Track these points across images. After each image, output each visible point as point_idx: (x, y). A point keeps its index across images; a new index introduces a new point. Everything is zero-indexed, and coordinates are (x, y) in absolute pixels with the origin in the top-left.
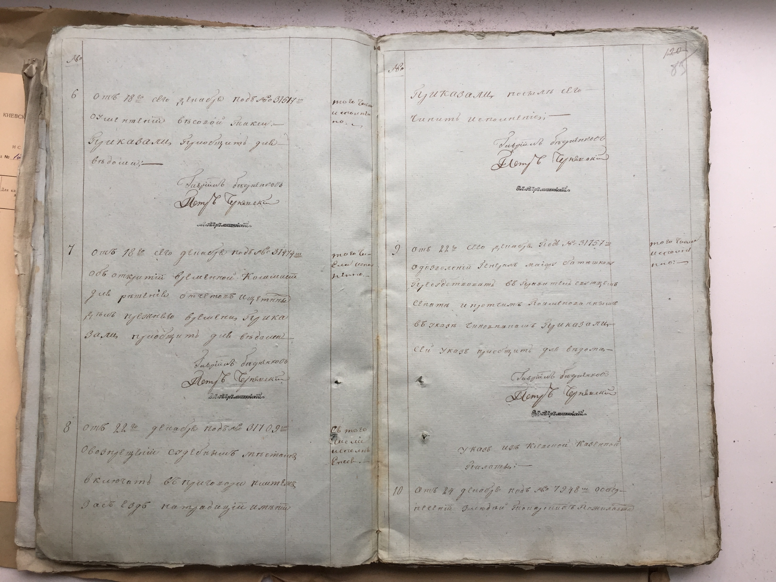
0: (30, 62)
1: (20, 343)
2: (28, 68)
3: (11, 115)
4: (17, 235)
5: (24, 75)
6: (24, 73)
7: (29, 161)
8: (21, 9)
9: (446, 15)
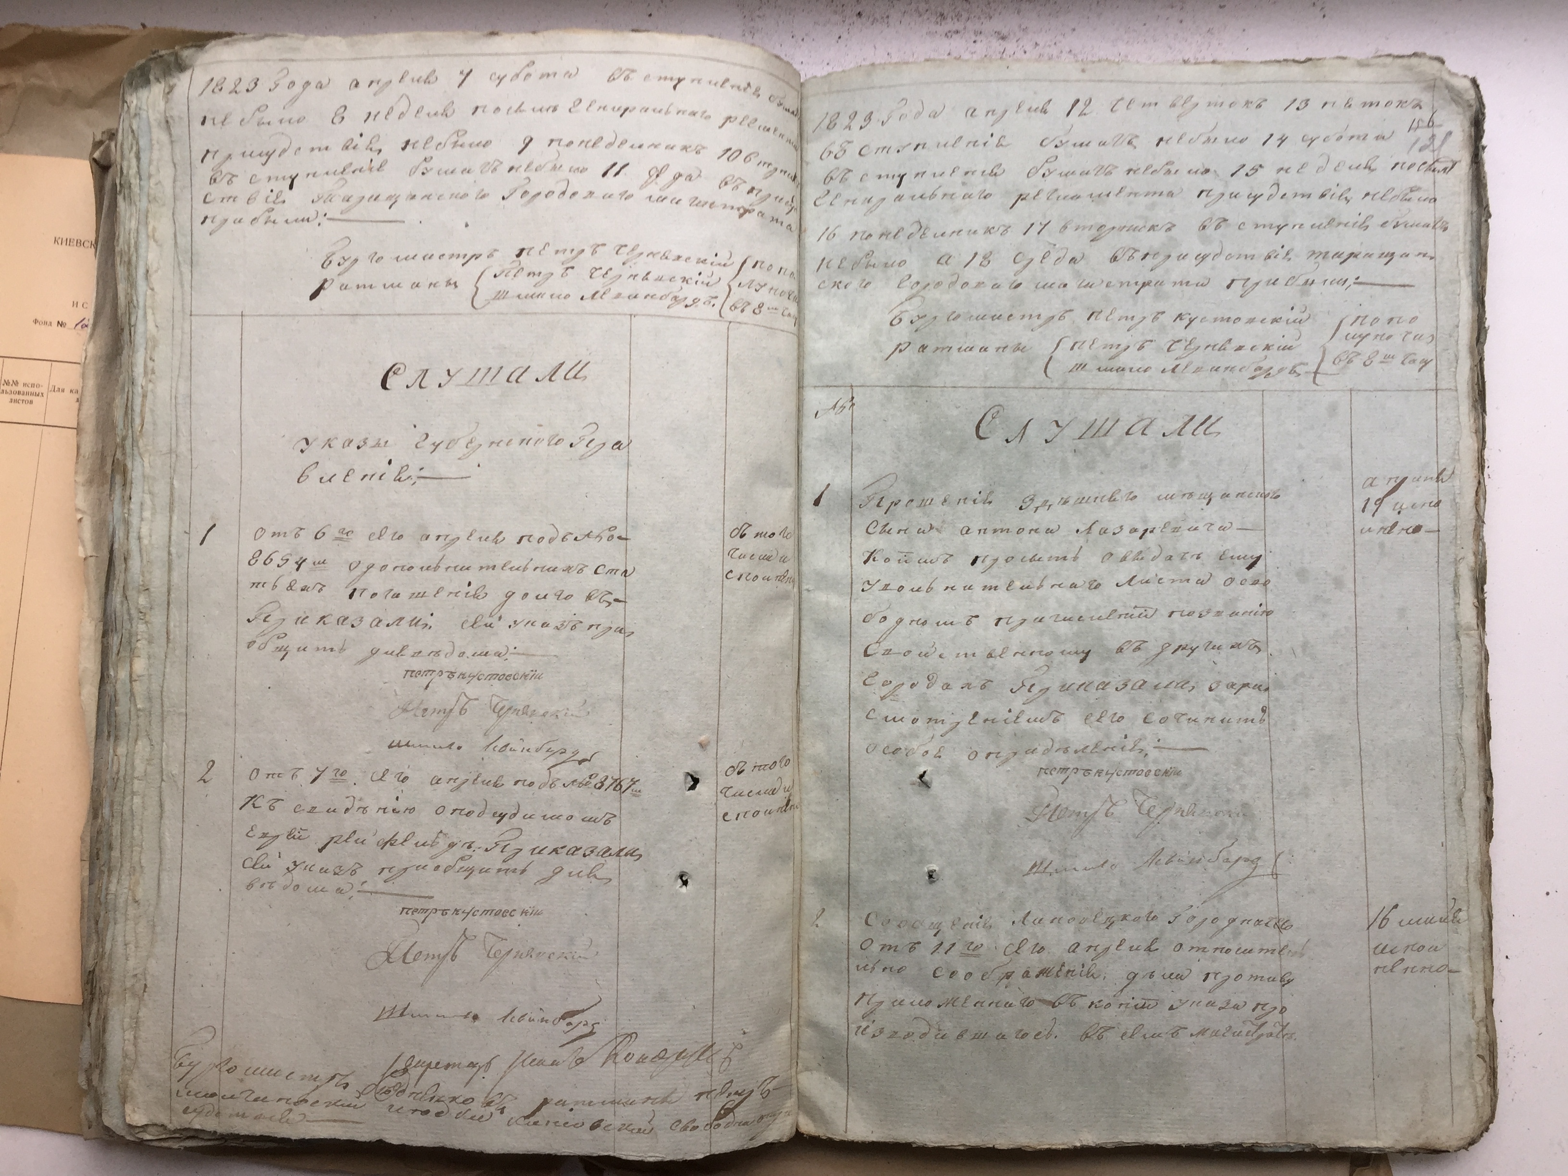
0: (105, 137)
1: (90, 692)
2: (102, 148)
3: (69, 242)
4: (81, 479)
5: (94, 165)
6: (94, 160)
7: (103, 331)
8: (86, 31)
9: (949, 20)
